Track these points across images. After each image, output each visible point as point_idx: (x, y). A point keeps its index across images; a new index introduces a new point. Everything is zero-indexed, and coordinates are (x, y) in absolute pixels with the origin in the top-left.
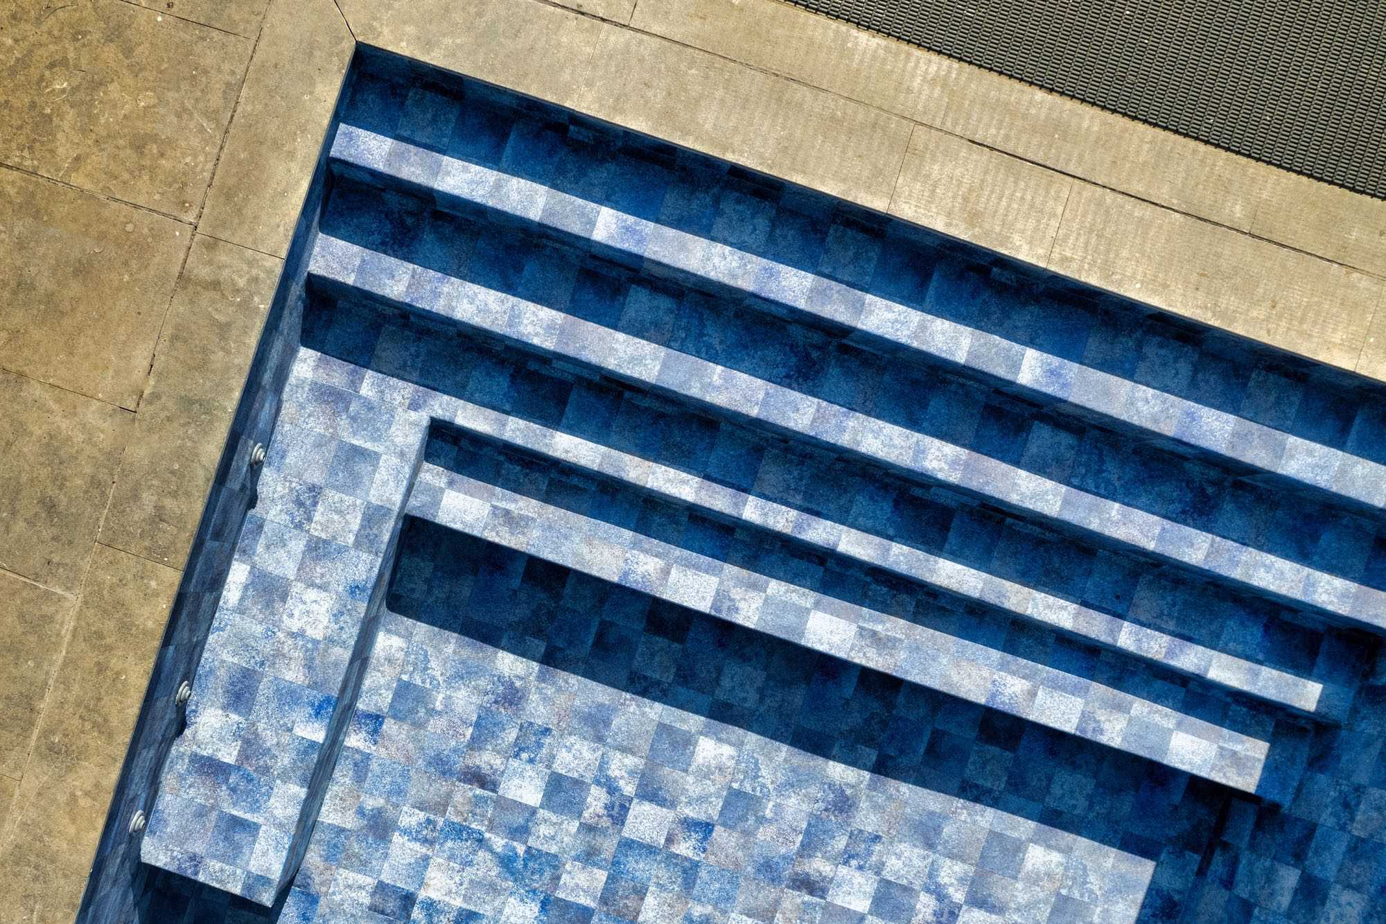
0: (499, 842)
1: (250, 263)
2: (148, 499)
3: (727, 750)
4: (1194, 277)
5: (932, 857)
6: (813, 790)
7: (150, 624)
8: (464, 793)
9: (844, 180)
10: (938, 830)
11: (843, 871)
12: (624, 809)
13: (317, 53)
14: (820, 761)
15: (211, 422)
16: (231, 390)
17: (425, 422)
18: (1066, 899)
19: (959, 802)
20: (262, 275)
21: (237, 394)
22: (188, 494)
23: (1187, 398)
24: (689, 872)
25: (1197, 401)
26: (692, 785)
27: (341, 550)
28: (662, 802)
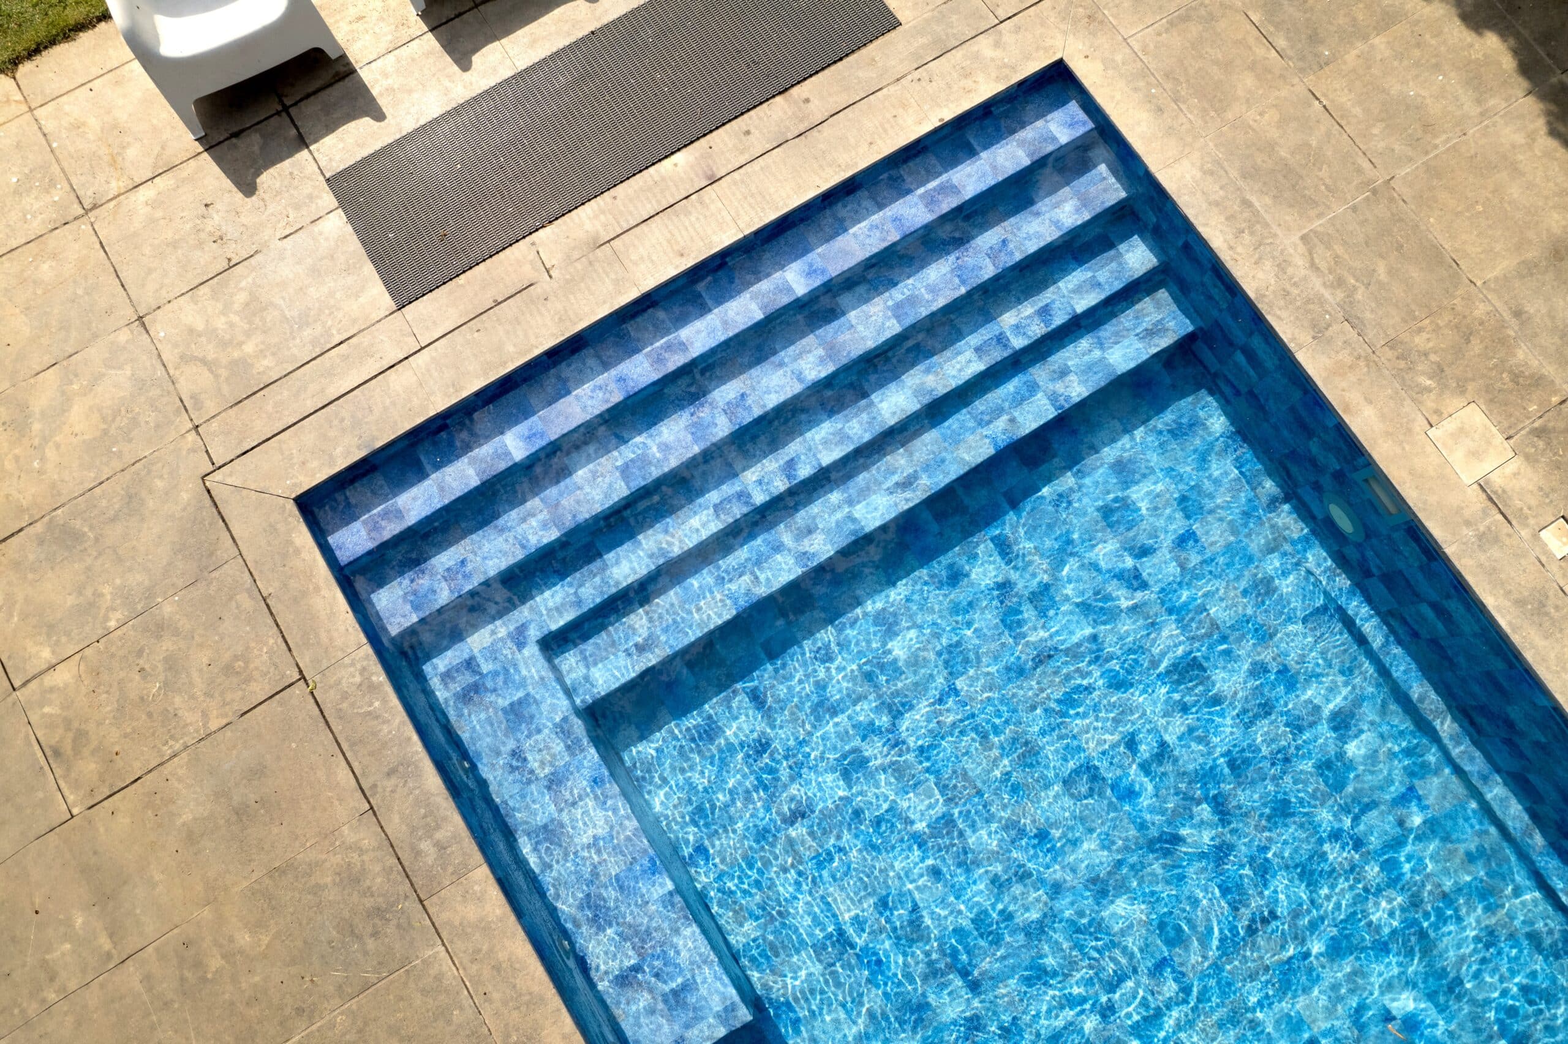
1: (353, 664)
2: (425, 846)
7: (498, 912)
9: (604, 302)
13: (279, 526)
15: (417, 767)
16: (409, 739)
20: (365, 663)
21: (415, 737)
22: (445, 819)
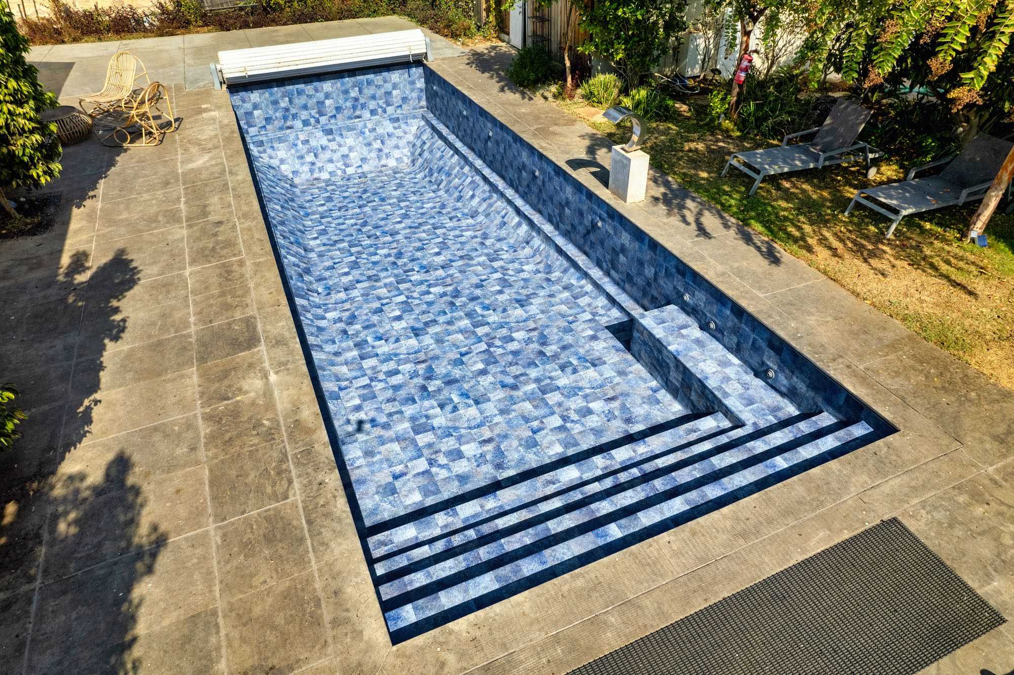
0: (588, 391)
3: (551, 453)
4: (601, 580)
5: (454, 473)
6: (513, 463)
8: (611, 394)
10: (460, 481)
11: (480, 451)
12: (564, 420)
14: (519, 472)
17: (747, 422)
18: (393, 494)
19: (460, 493)
23: (551, 567)
24: (527, 420)
25: (546, 570)
26: (552, 437)
27: (722, 383)
28: (555, 428)
